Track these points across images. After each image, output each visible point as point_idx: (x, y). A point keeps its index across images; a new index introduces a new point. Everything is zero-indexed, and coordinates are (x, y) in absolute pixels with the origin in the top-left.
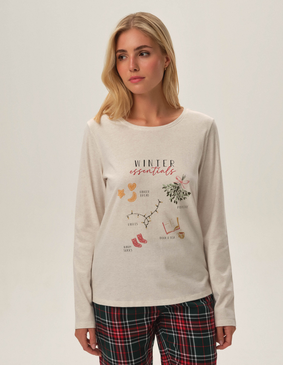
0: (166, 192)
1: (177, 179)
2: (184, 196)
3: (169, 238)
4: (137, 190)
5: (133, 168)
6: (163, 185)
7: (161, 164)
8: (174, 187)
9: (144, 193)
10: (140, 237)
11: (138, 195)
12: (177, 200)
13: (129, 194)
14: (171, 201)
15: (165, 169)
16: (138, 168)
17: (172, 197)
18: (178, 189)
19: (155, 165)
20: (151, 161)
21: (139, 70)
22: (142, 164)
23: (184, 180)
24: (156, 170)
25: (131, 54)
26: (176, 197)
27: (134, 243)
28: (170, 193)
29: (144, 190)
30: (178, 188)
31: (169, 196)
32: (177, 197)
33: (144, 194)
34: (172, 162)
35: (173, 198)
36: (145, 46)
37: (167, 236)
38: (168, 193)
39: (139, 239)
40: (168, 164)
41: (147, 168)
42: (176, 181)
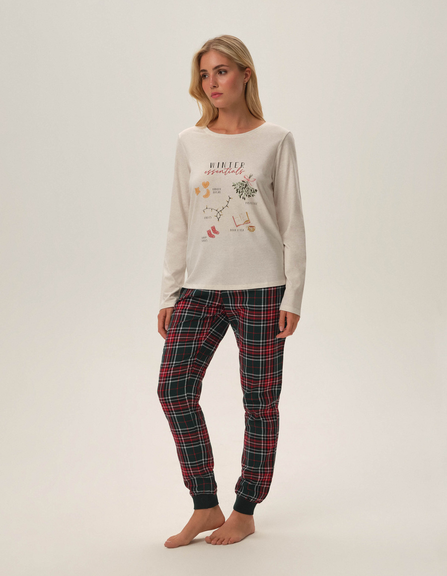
0: (236, 189)
1: (245, 177)
2: (252, 194)
3: (239, 230)
4: (210, 188)
5: (208, 169)
6: (233, 183)
7: (233, 165)
8: (242, 184)
9: (217, 190)
10: (213, 228)
11: (211, 191)
12: (245, 197)
13: (203, 192)
14: (240, 197)
15: (236, 170)
16: (212, 169)
17: (241, 194)
18: (245, 187)
19: (228, 166)
20: (224, 163)
21: (218, 87)
22: (216, 165)
23: (251, 178)
24: (228, 170)
25: (211, 73)
26: (243, 193)
27: (208, 234)
28: (239, 190)
29: (216, 188)
30: (246, 185)
31: (238, 193)
32: (245, 194)
33: (216, 191)
34: (243, 164)
35: (242, 195)
36: (222, 65)
37: (237, 228)
38: (237, 190)
39: (213, 230)
40: (239, 165)
41: (220, 169)
42: (244, 179)
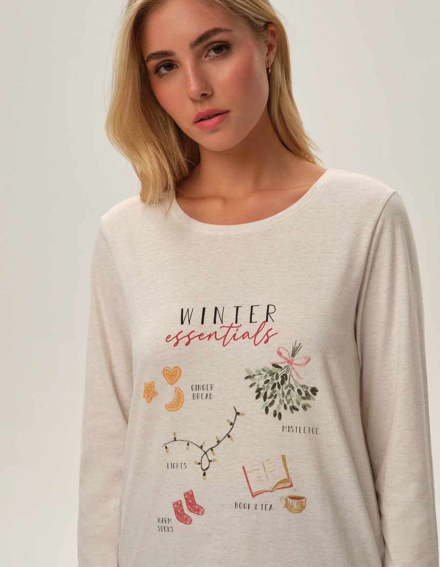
0: (255, 388)
1: (280, 354)
2: (303, 402)
3: (259, 507)
4: (184, 384)
5: (175, 327)
6: (247, 370)
7: (244, 315)
8: (272, 374)
9: (202, 391)
10: (190, 497)
11: (188, 394)
12: (282, 410)
13: (166, 394)
14: (267, 411)
15: (252, 329)
16: (186, 328)
17: (269, 401)
18: (283, 382)
19: (229, 319)
20: (220, 310)
22: (197, 317)
23: (298, 355)
24: (232, 331)
25: (186, 60)
26: (277, 401)
27: (176, 513)
28: (263, 392)
29: (201, 384)
30: (284, 378)
31: (261, 399)
32: (281, 401)
33: (200, 392)
34: (271, 309)
35: (272, 404)
37: (253, 501)
38: (258, 390)
39: (188, 503)
40: (260, 315)
41: (209, 327)
42: (278, 360)
